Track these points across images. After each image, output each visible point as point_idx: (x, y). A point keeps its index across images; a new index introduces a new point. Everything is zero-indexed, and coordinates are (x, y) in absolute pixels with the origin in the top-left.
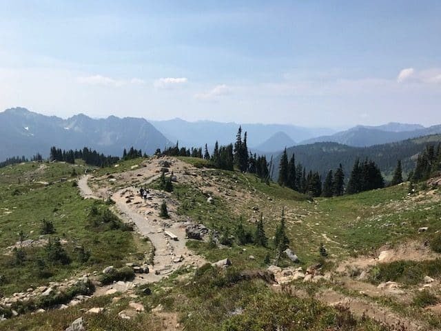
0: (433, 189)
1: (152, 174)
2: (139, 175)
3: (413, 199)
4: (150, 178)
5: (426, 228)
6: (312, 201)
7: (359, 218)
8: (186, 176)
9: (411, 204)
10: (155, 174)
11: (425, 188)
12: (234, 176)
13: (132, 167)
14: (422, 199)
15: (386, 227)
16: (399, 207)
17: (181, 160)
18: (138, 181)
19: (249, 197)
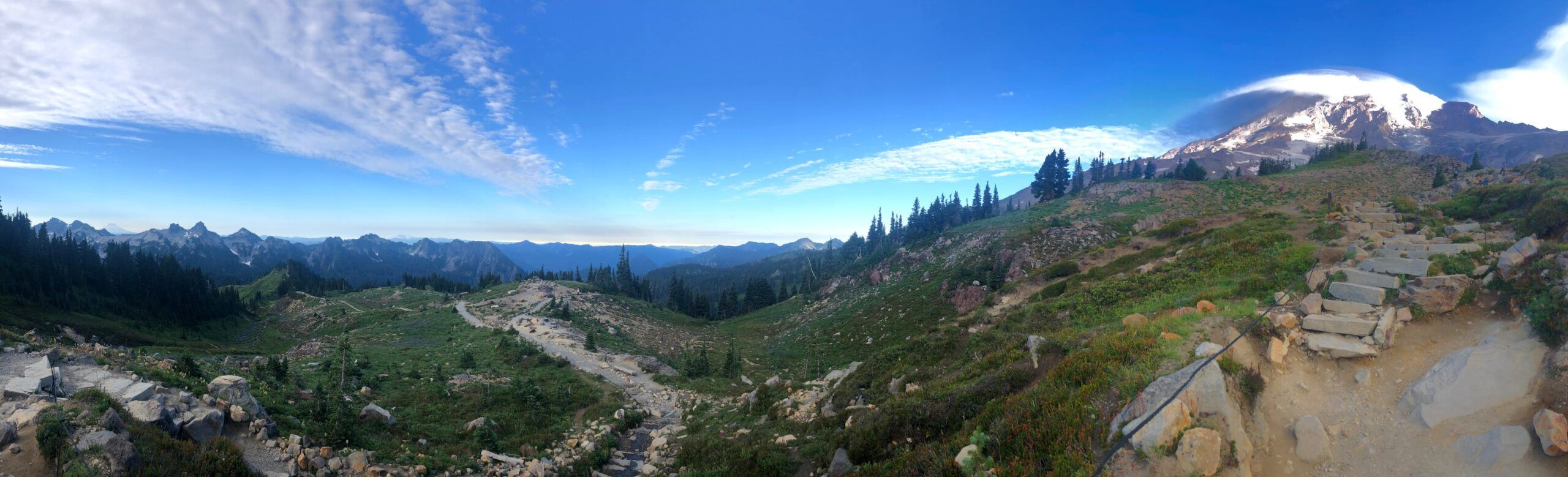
0: (826, 298)
1: (538, 300)
2: (523, 301)
3: (811, 309)
4: (536, 304)
5: (839, 334)
6: (709, 325)
7: (766, 337)
8: (574, 302)
9: (810, 314)
10: (540, 300)
11: (819, 298)
12: (623, 301)
13: (509, 292)
14: (819, 309)
15: (799, 341)
16: (801, 320)
17: (561, 284)
18: (525, 308)
19: (645, 323)
